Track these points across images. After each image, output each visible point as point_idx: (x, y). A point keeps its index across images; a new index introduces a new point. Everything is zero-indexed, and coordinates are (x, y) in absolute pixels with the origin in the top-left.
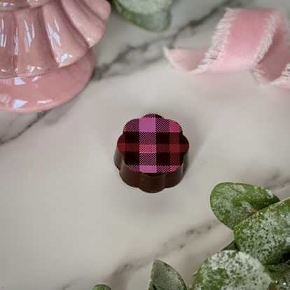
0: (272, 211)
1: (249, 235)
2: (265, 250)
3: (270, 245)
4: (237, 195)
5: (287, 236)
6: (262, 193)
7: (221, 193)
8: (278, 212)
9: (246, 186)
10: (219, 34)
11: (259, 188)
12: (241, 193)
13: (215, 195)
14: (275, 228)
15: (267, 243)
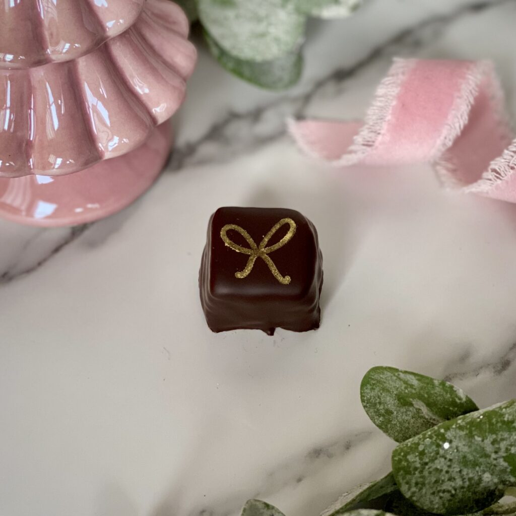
0: (461, 428)
1: (418, 465)
2: (444, 491)
3: (453, 484)
5: (484, 472)
8: (471, 432)
10: (379, 104)
14: (465, 457)
15: (450, 479)
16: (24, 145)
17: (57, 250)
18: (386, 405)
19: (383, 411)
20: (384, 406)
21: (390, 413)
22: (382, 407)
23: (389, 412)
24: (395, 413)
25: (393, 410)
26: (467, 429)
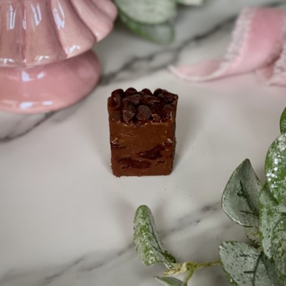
16: (20, 49)
17: (38, 124)
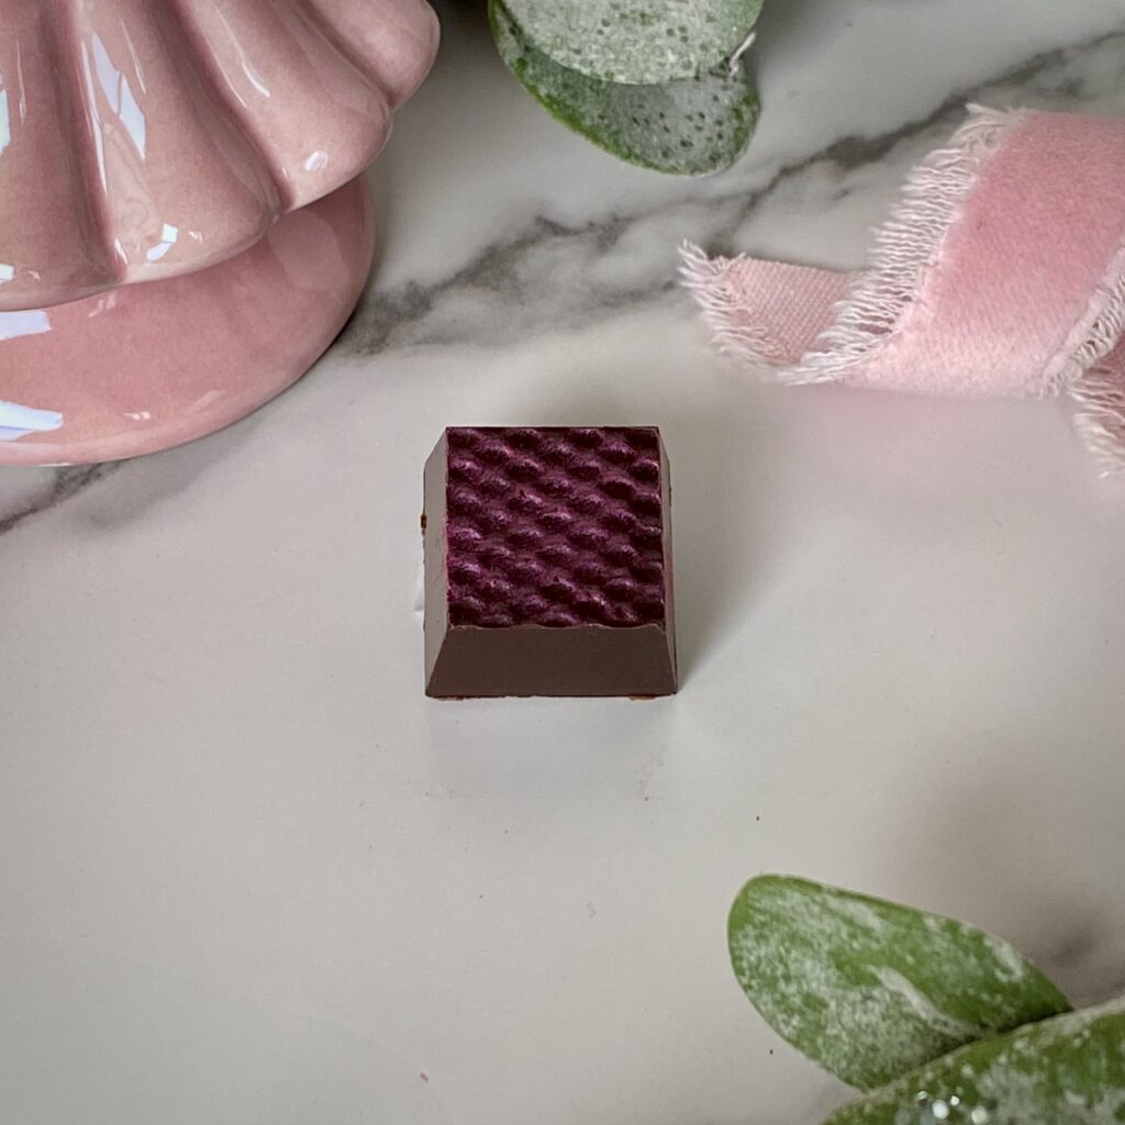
0: (1024, 1065)
4: (853, 936)
6: (966, 951)
7: (776, 917)
8: (1053, 1078)
9: (885, 908)
11: (952, 928)
12: (867, 932)
13: (748, 919)
18: (803, 981)
19: (797, 1001)
20: (800, 984)
21: (819, 1007)
22: (792, 989)
23: (813, 1003)
24: (833, 1005)
25: (827, 999)
26: (1041, 1067)
